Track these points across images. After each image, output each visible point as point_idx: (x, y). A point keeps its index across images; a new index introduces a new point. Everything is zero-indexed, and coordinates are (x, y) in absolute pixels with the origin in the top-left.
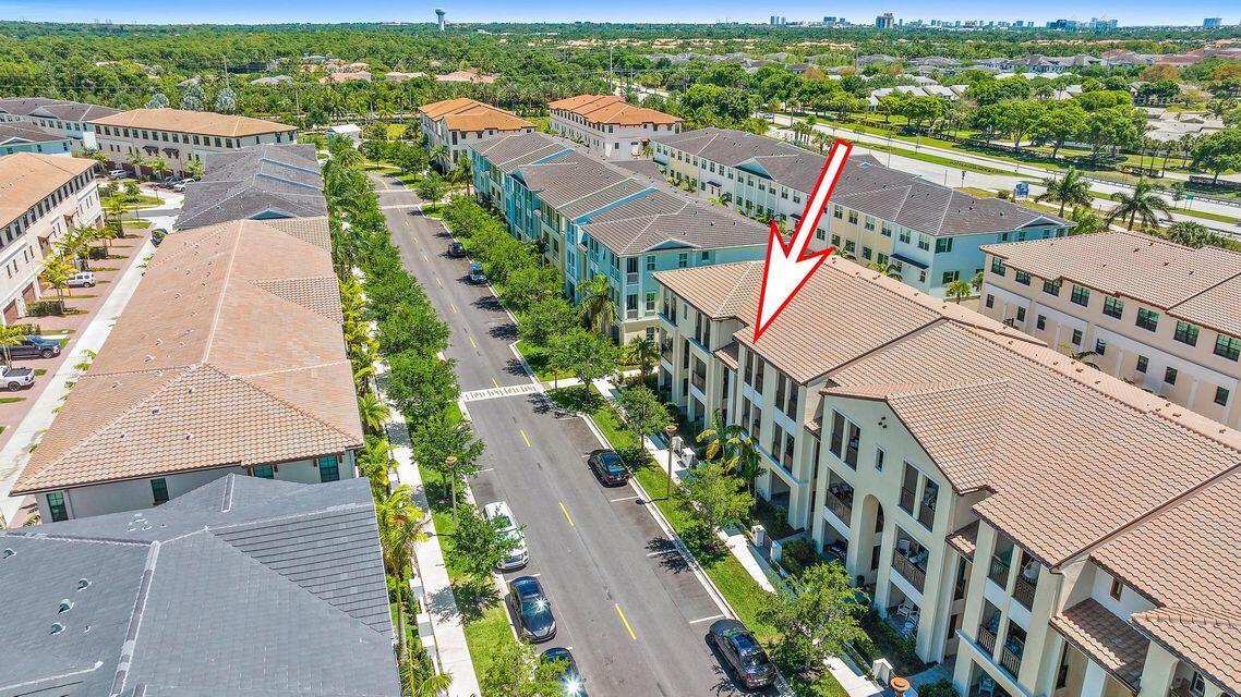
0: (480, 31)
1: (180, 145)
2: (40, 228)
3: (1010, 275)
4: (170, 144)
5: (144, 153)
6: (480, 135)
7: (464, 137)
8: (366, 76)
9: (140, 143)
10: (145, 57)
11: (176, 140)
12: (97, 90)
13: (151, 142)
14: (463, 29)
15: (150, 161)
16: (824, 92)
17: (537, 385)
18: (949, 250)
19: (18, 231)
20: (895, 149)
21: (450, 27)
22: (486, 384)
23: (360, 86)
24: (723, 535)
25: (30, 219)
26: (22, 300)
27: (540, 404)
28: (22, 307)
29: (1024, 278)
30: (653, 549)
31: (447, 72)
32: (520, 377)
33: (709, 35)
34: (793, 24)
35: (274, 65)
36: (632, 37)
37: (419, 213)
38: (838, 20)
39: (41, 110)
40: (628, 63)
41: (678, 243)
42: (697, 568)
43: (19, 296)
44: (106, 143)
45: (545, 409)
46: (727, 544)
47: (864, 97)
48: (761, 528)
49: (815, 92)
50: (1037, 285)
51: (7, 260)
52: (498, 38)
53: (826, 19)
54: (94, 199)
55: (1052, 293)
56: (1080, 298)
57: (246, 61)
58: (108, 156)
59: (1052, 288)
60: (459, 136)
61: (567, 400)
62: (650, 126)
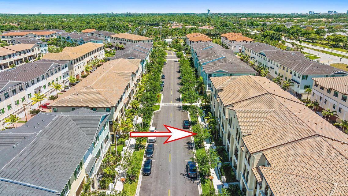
0: (219, 15)
1: (127, 42)
2: (88, 59)
3: (319, 87)
4: (125, 42)
5: (119, 44)
6: (197, 42)
7: (193, 43)
8: (181, 27)
9: (119, 41)
10: (132, 21)
11: (126, 41)
12: (118, 29)
13: (121, 41)
14: (215, 15)
15: (120, 45)
16: (308, 34)
17: (181, 104)
18: (307, 79)
19: (82, 59)
20: (325, 51)
21: (211, 14)
22: (169, 102)
23: (178, 29)
24: (205, 143)
25: (85, 57)
26: (81, 74)
27: (179, 108)
28: (80, 76)
29: (322, 88)
30: (186, 143)
31: (202, 26)
32: (178, 102)
33: (286, 17)
34: (317, 13)
35: (161, 24)
36: (261, 17)
37: (177, 61)
38: (333, 12)
39: (101, 33)
40: (254, 24)
41: (223, 71)
42: (194, 150)
43: (80, 73)
44: (112, 41)
45: (180, 110)
46: (205, 146)
47: (323, 36)
48: (214, 143)
49: (306, 34)
50: (325, 90)
51: (78, 65)
52: (222, 17)
53: (329, 12)
54: (103, 53)
55: (329, 93)
56: (336, 95)
57: (155, 23)
58: (112, 44)
59: (329, 91)
60: (192, 42)
61: (186, 108)
62: (245, 42)
